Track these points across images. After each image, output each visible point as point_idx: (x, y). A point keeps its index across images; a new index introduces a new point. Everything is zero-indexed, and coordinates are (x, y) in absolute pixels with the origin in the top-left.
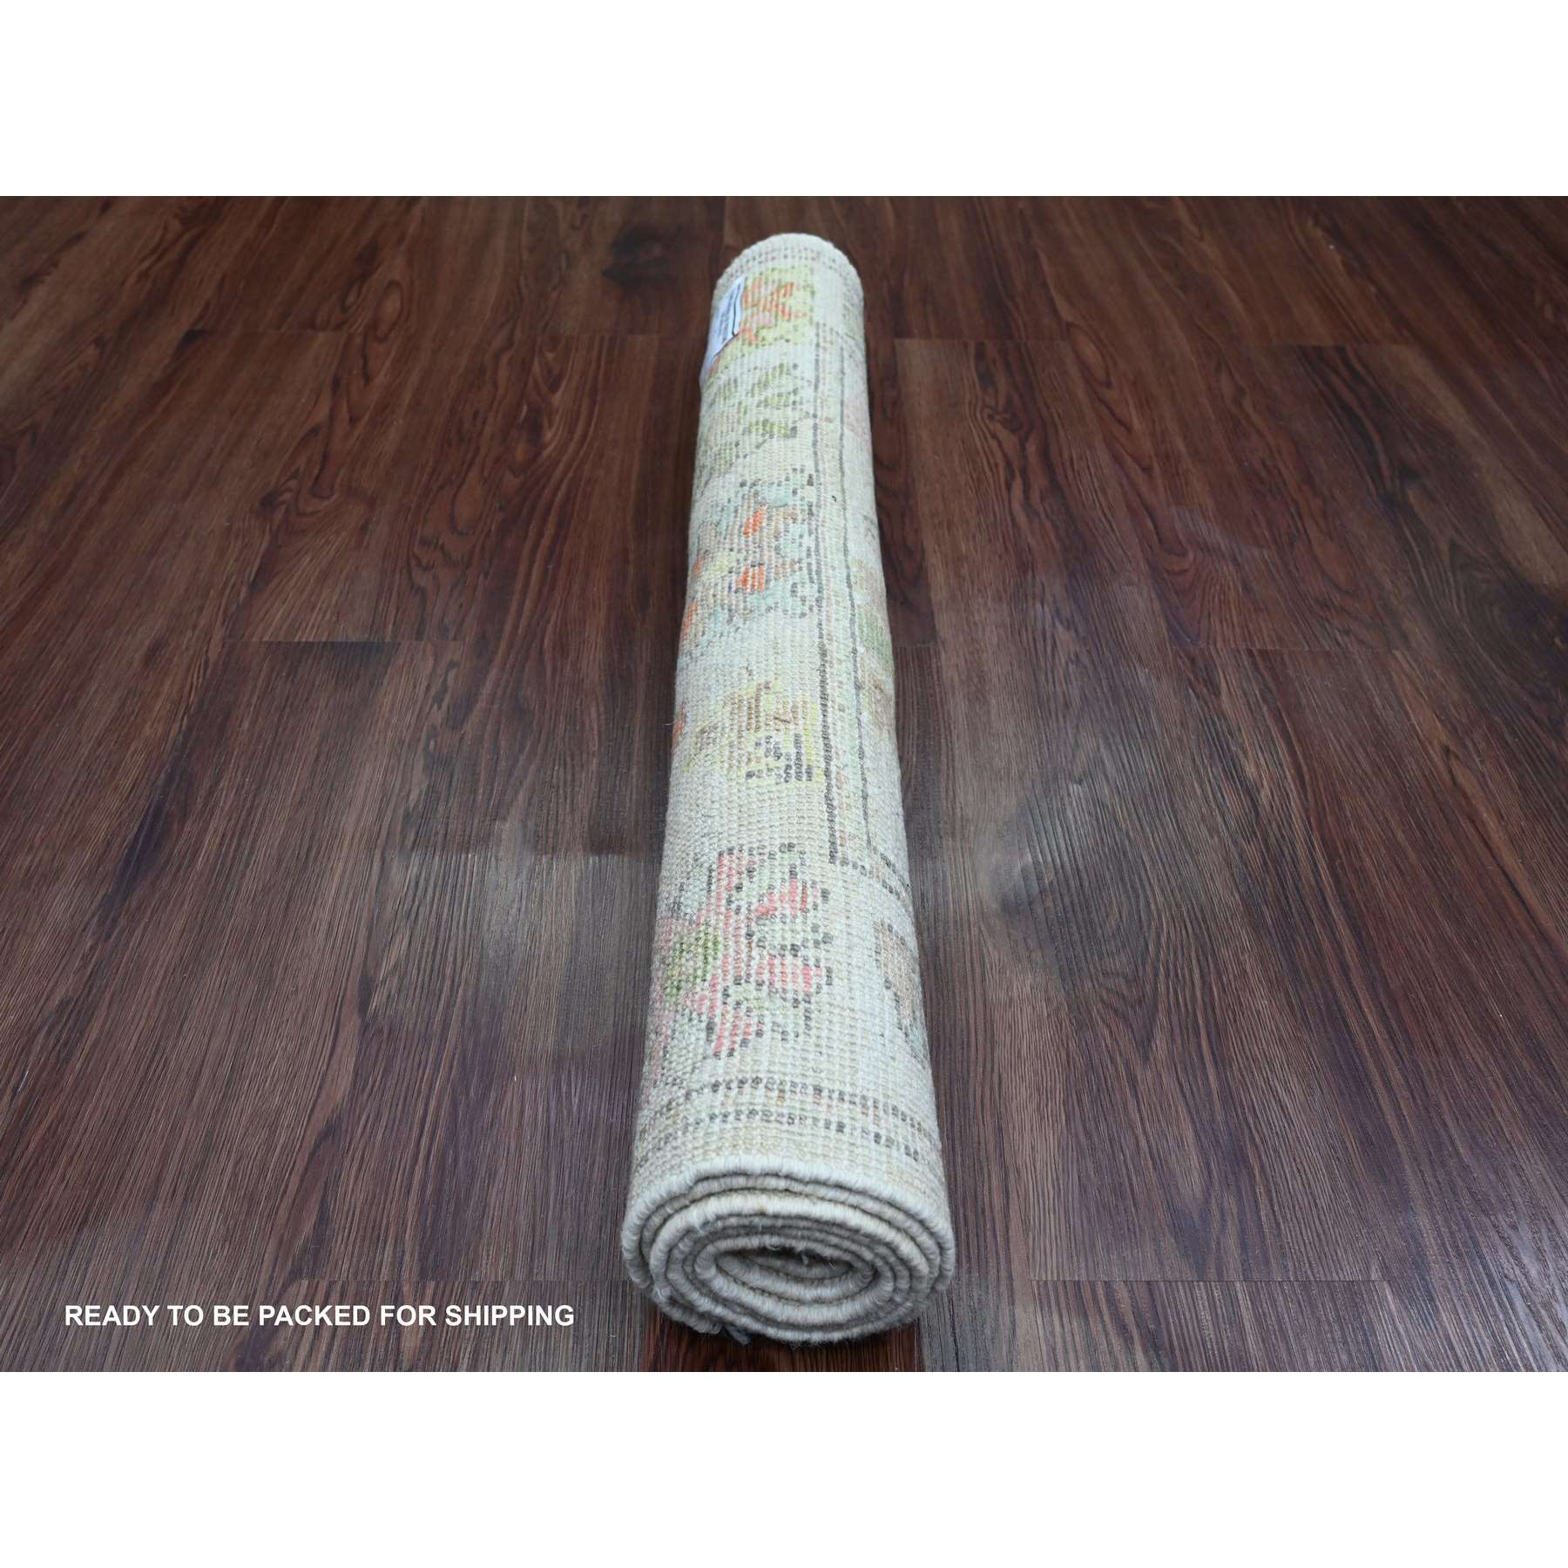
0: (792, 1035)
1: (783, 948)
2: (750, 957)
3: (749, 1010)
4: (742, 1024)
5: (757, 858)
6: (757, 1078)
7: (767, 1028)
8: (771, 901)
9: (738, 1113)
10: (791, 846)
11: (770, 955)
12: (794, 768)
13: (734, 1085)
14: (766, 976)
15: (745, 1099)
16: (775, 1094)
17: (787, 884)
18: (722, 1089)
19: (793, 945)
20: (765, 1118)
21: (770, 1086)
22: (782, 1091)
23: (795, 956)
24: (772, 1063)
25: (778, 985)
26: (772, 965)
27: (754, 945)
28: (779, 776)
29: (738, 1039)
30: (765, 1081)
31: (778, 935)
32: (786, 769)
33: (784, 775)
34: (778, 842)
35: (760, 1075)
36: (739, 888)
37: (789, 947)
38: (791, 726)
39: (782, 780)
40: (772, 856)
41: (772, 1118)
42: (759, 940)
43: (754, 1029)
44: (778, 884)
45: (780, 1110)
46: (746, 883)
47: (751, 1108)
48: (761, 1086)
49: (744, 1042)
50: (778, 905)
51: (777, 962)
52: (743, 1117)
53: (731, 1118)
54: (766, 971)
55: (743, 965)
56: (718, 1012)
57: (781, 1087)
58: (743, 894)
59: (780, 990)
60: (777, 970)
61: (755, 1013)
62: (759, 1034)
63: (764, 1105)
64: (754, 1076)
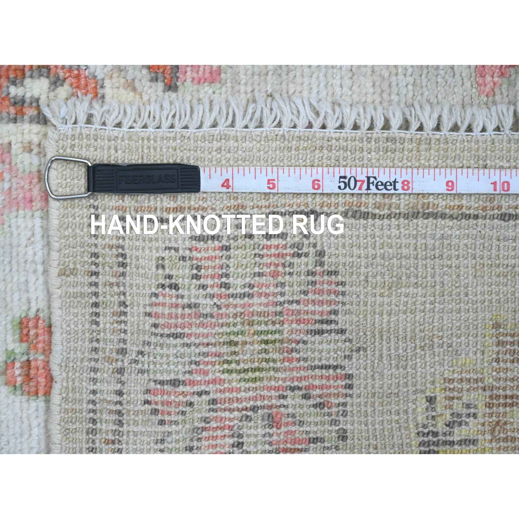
0: (162, 447)
1: (240, 436)
2: (231, 410)
3: (183, 413)
4: (172, 409)
5: (334, 410)
6: (123, 424)
7: (166, 428)
8: (287, 424)
9: (94, 411)
10: (344, 438)
11: (234, 426)
12: (435, 439)
13: (119, 407)
14: (213, 424)
15: (105, 416)
16: (111, 437)
17: (304, 436)
18: (117, 398)
19: (243, 443)
20: (90, 430)
21: (117, 433)
22: (113, 442)
23: (233, 446)
24: (135, 434)
25: (205, 434)
26: (222, 428)
27: (244, 412)
28: (424, 426)
29: (159, 407)
30: (121, 429)
31: (253, 431)
32: (433, 433)
33: (426, 431)
34: (349, 427)
35: (125, 426)
36: (306, 397)
37: (241, 440)
38: (488, 437)
39: (421, 429)
40: (334, 422)
41: (91, 436)
42: (247, 417)
43: (167, 418)
44: (305, 428)
45: (97, 441)
46: (311, 402)
47: (98, 421)
48: (117, 427)
49: (155, 412)
50: (283, 429)
51: (227, 432)
52: (92, 415)
53: (91, 406)
54: (219, 424)
55: (227, 405)
56: (188, 389)
57: (117, 441)
58: (299, 401)
59: (200, 436)
60: (219, 433)
61: (180, 418)
62: (162, 422)
63: (100, 430)
64: (124, 422)
